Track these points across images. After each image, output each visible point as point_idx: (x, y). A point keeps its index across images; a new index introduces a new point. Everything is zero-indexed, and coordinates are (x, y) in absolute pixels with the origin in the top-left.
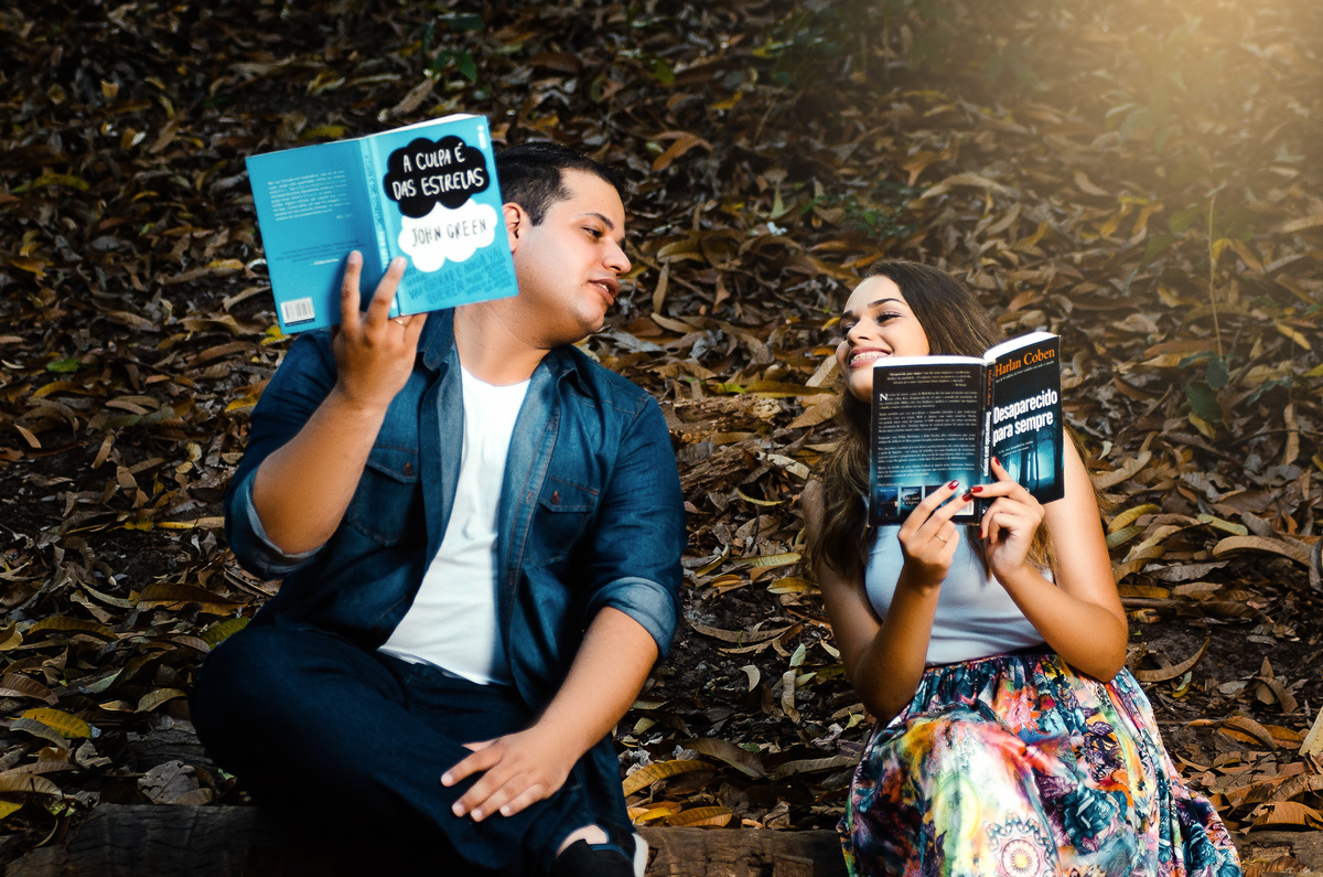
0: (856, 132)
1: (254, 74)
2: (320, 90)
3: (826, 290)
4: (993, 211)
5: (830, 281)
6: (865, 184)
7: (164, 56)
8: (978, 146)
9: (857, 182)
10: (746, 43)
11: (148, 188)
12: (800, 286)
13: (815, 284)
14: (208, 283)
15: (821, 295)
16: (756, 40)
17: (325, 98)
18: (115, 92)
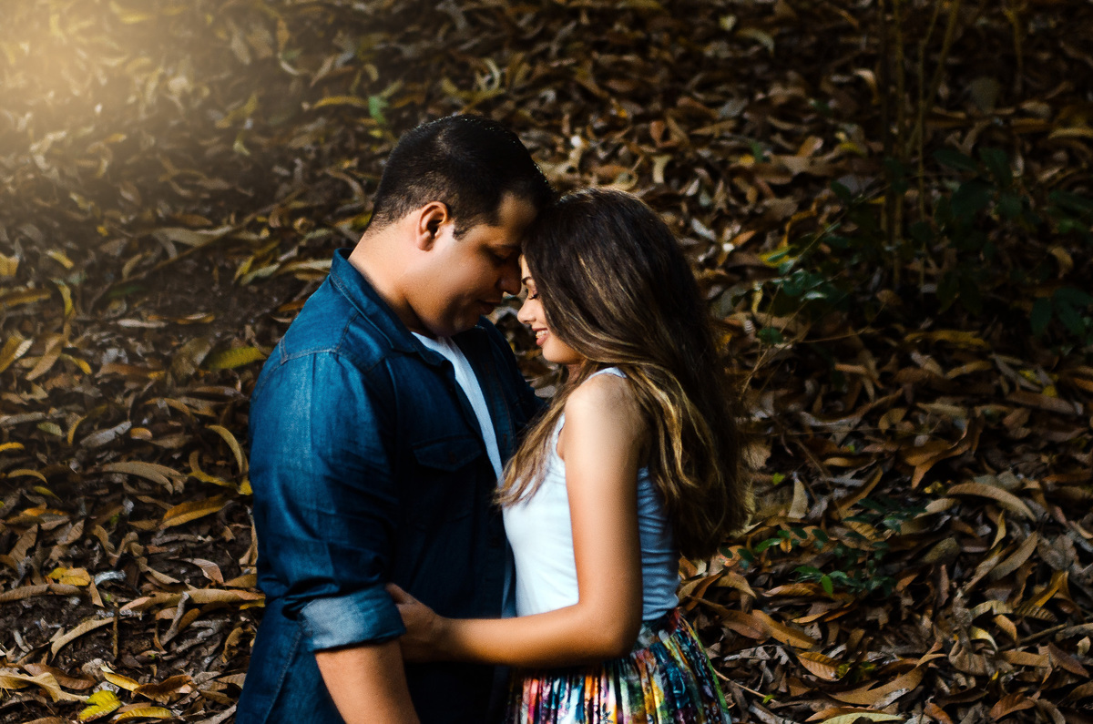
0: (863, 397)
1: (180, 246)
2: (250, 277)
3: (772, 664)
4: (1004, 542)
5: (780, 651)
6: (859, 483)
7: (83, 212)
8: (1006, 430)
9: (847, 479)
10: (754, 245)
11: (12, 438)
12: (745, 654)
13: (761, 653)
14: (44, 603)
15: (767, 672)
16: (769, 241)
17: (254, 289)
18: (14, 269)
